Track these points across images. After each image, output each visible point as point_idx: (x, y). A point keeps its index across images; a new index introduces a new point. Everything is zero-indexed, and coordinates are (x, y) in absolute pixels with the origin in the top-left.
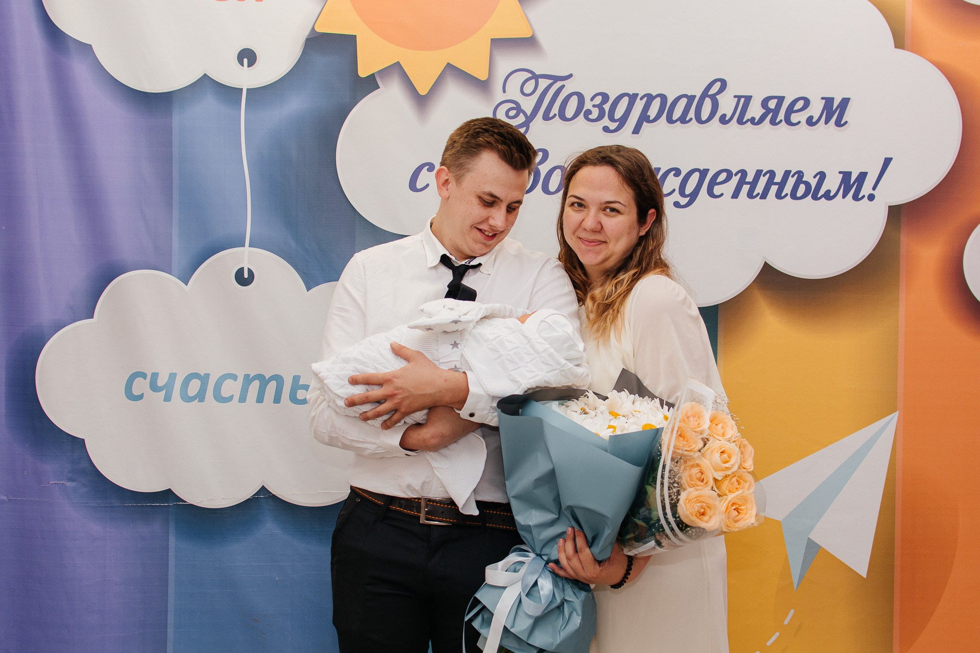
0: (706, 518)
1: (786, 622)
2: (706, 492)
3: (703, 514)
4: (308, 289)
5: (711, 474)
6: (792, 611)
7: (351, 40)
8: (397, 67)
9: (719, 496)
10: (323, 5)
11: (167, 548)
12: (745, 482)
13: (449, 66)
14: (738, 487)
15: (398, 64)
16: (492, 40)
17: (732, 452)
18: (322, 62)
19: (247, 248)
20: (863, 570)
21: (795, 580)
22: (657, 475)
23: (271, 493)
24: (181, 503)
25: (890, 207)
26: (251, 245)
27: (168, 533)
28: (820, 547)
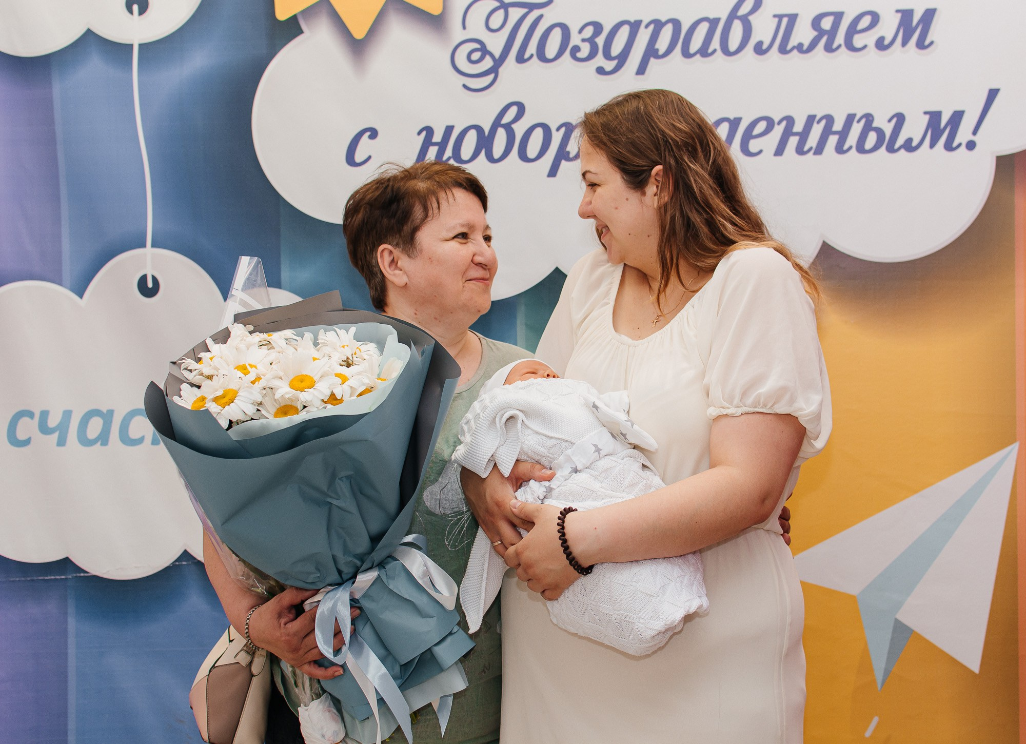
1: (868, 734)
6: (876, 720)
8: (325, 5)
11: (65, 632)
18: (229, 3)
19: (148, 250)
21: (879, 676)
23: (196, 559)
24: (82, 574)
25: (999, 159)
26: (153, 246)
27: (66, 614)
28: (913, 631)
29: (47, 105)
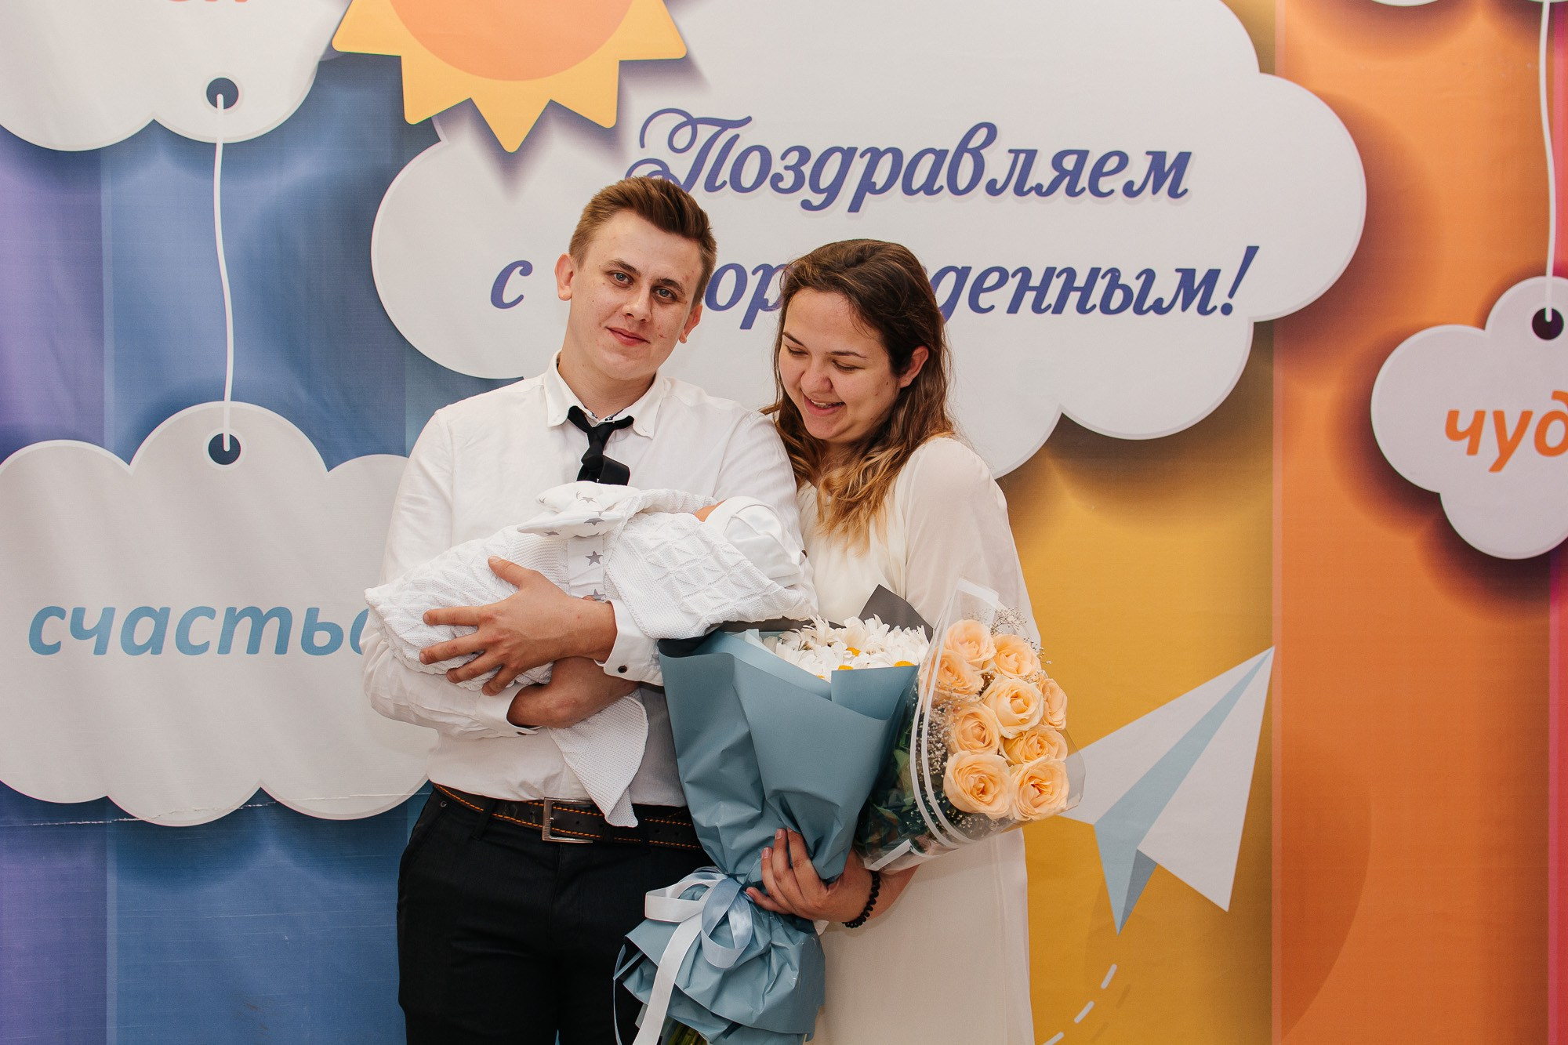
0: (988, 798)
1: (1104, 985)
2: (990, 758)
3: (983, 792)
4: (330, 467)
5: (996, 730)
6: (1114, 968)
7: (392, 64)
8: (468, 108)
9: (1009, 764)
10: (347, 7)
11: (102, 895)
12: (1052, 744)
13: (552, 104)
14: (1039, 751)
15: (470, 102)
16: (622, 63)
17: (1030, 696)
18: (345, 99)
19: (228, 404)
20: (1224, 902)
21: (1118, 918)
22: (910, 732)
23: (274, 800)
24: (125, 819)
25: (1256, 324)
26: (233, 399)
27: (105, 869)
28: (1157, 864)
29: (94, 214)
